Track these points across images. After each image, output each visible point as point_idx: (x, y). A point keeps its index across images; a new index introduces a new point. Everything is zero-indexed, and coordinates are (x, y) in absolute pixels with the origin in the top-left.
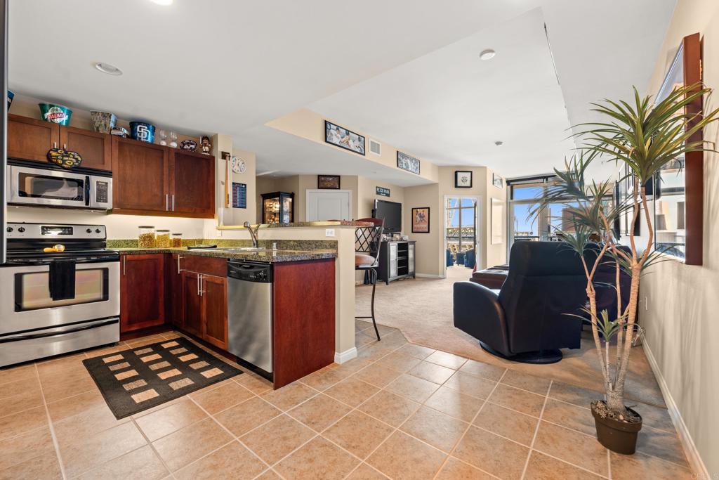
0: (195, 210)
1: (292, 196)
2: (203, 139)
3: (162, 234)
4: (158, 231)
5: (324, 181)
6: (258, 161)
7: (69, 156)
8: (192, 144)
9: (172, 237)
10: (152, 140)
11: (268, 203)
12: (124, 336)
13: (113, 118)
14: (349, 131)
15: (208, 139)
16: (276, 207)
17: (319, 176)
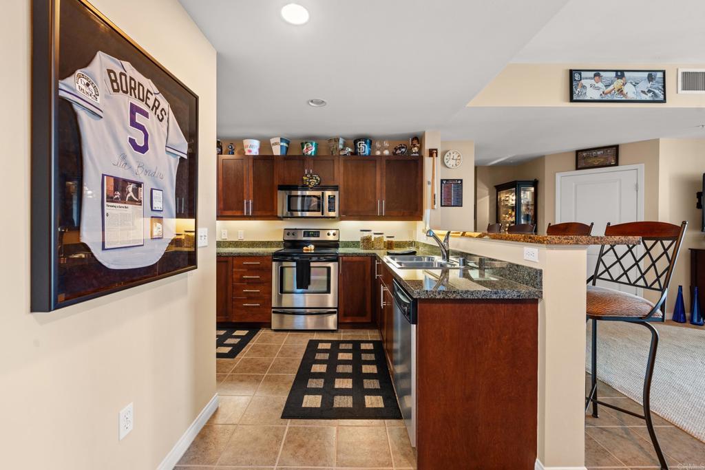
0: (404, 213)
1: (535, 184)
2: (412, 140)
3: (377, 236)
4: (375, 234)
5: (588, 157)
6: (478, 149)
7: (312, 179)
8: (403, 148)
9: (386, 239)
10: (370, 152)
11: (503, 196)
12: (340, 325)
13: (341, 141)
14: (622, 71)
15: (418, 139)
16: (511, 199)
17: (577, 152)
